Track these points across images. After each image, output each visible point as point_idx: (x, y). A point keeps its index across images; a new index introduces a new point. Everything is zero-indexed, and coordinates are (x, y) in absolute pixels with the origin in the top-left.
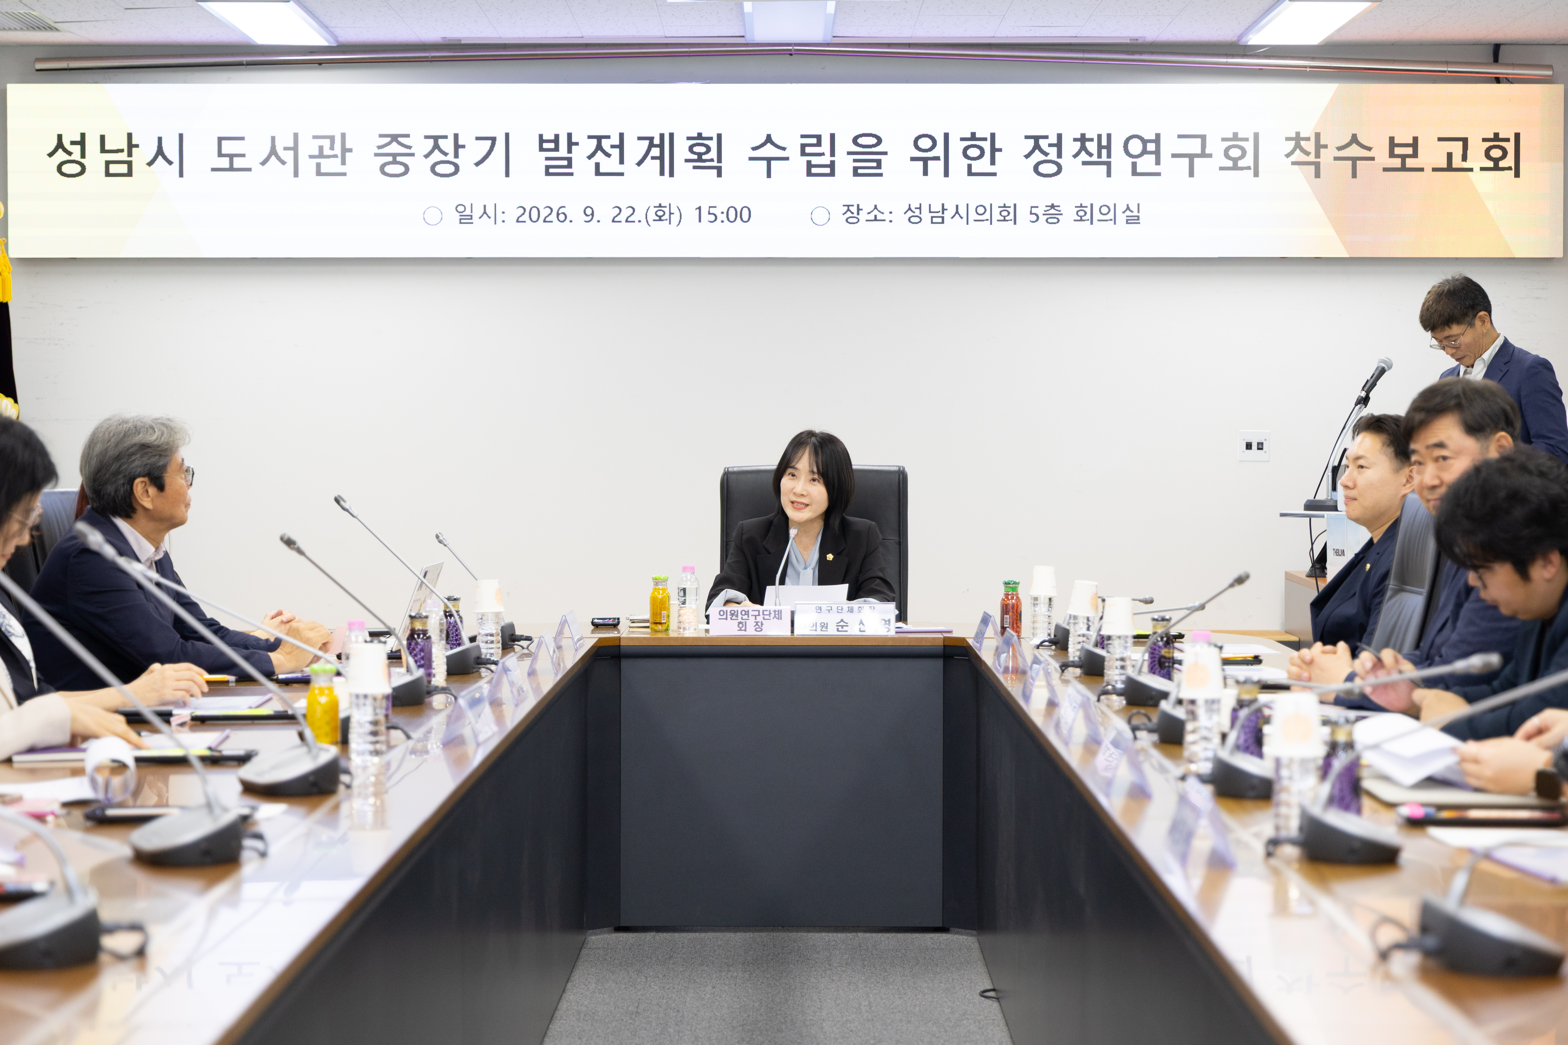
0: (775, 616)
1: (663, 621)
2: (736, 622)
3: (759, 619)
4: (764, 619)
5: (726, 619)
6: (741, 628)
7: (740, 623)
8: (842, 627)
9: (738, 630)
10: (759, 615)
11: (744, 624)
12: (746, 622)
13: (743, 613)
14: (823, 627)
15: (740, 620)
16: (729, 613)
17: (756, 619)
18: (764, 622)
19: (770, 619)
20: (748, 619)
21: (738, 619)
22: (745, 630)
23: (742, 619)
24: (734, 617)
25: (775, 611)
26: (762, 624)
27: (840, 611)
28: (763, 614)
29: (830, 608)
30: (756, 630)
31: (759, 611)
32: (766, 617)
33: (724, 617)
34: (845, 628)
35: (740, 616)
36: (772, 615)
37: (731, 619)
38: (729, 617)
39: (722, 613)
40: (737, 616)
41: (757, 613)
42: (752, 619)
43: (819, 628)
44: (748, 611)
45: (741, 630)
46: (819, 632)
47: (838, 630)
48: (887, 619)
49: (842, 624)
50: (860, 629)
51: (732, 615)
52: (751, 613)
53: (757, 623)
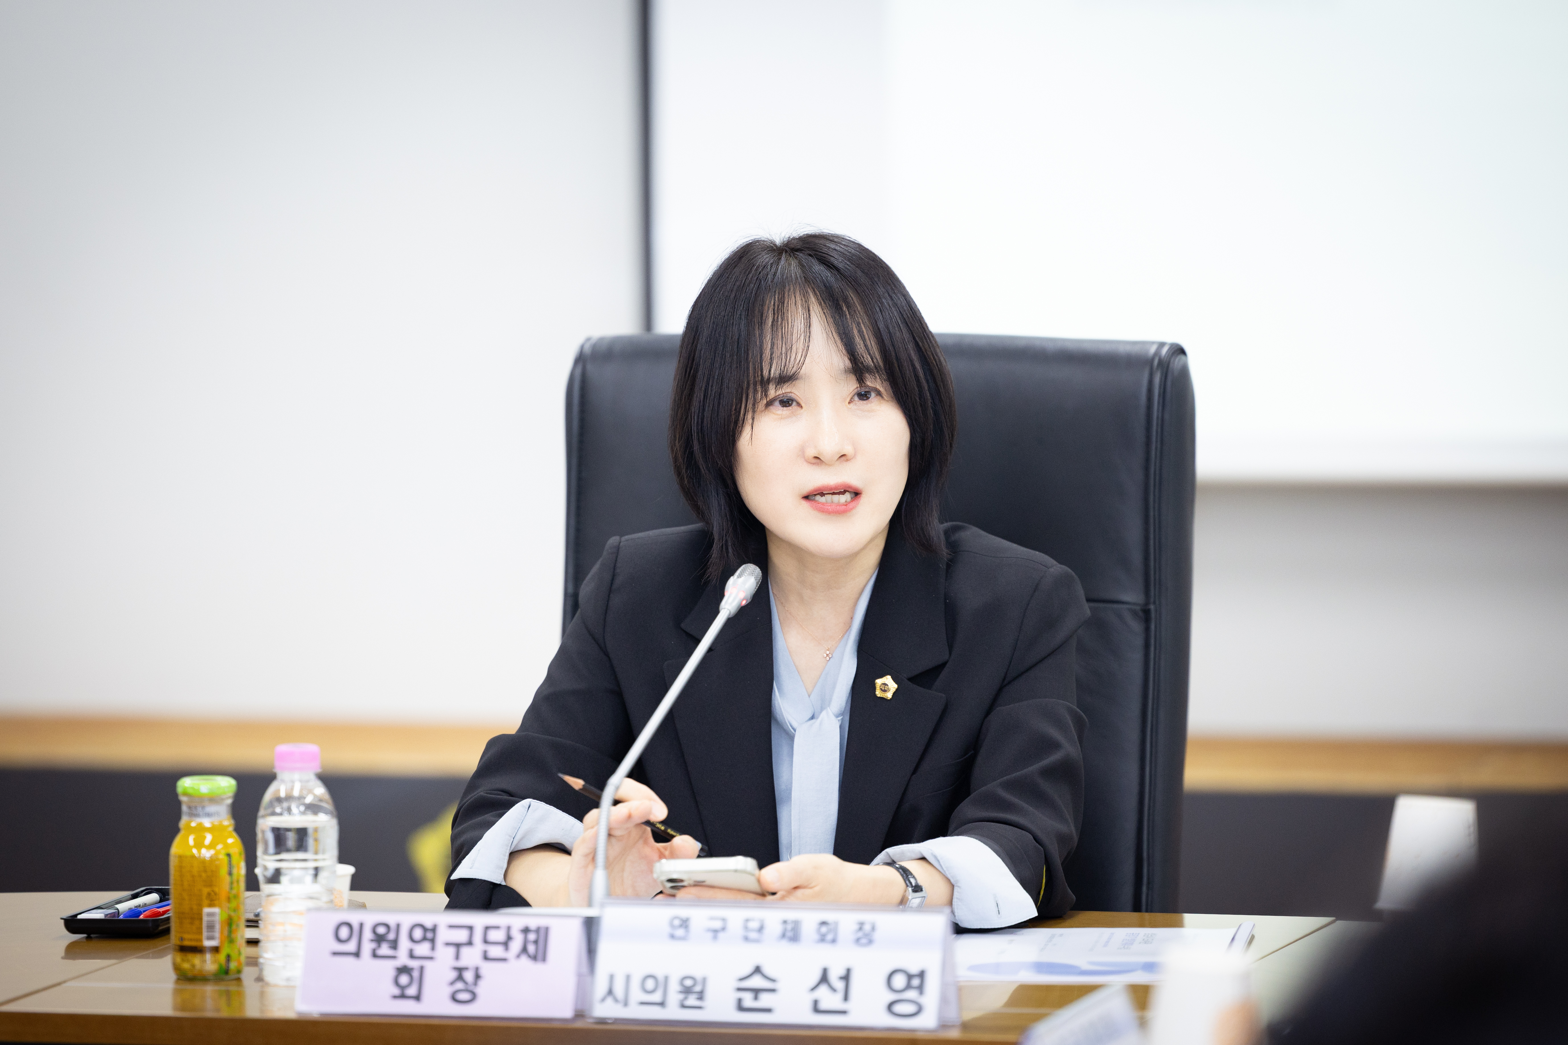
0: (524, 950)
1: (207, 943)
2: (388, 968)
3: (471, 957)
4: (486, 958)
5: (357, 954)
6: (403, 988)
7: (403, 970)
8: (756, 992)
9: (395, 997)
10: (470, 943)
11: (416, 974)
12: (422, 969)
13: (418, 934)
14: (687, 991)
15: (403, 959)
16: (368, 935)
17: (457, 957)
18: (487, 969)
19: (504, 960)
20: (431, 958)
21: (394, 957)
22: (417, 998)
23: (412, 956)
24: (385, 950)
25: (526, 931)
26: (478, 977)
27: (753, 935)
28: (486, 941)
29: (718, 925)
30: (454, 999)
31: (471, 928)
32: (496, 951)
33: (351, 947)
34: (765, 1000)
35: (404, 944)
36: (516, 945)
37: (375, 955)
38: (367, 947)
39: (344, 932)
40: (394, 945)
41: (461, 936)
42: (445, 955)
43: (674, 997)
44: (434, 929)
45: (403, 996)
46: (673, 1012)
47: (741, 1007)
48: (914, 970)
49: (757, 982)
50: (816, 1002)
51: (379, 939)
52: (444, 935)
53: (460, 970)
